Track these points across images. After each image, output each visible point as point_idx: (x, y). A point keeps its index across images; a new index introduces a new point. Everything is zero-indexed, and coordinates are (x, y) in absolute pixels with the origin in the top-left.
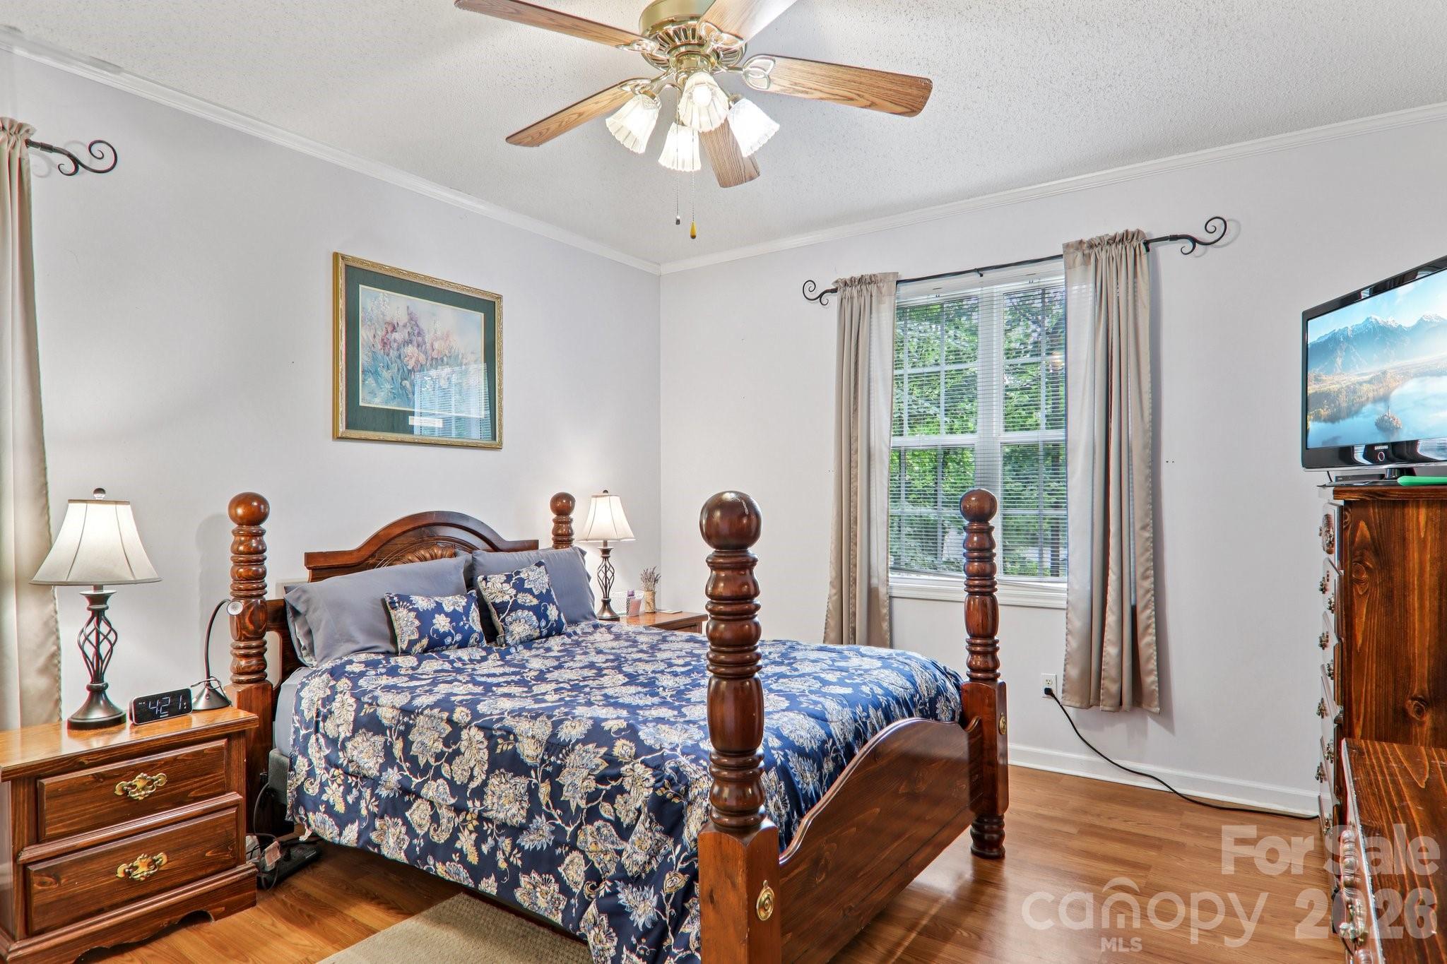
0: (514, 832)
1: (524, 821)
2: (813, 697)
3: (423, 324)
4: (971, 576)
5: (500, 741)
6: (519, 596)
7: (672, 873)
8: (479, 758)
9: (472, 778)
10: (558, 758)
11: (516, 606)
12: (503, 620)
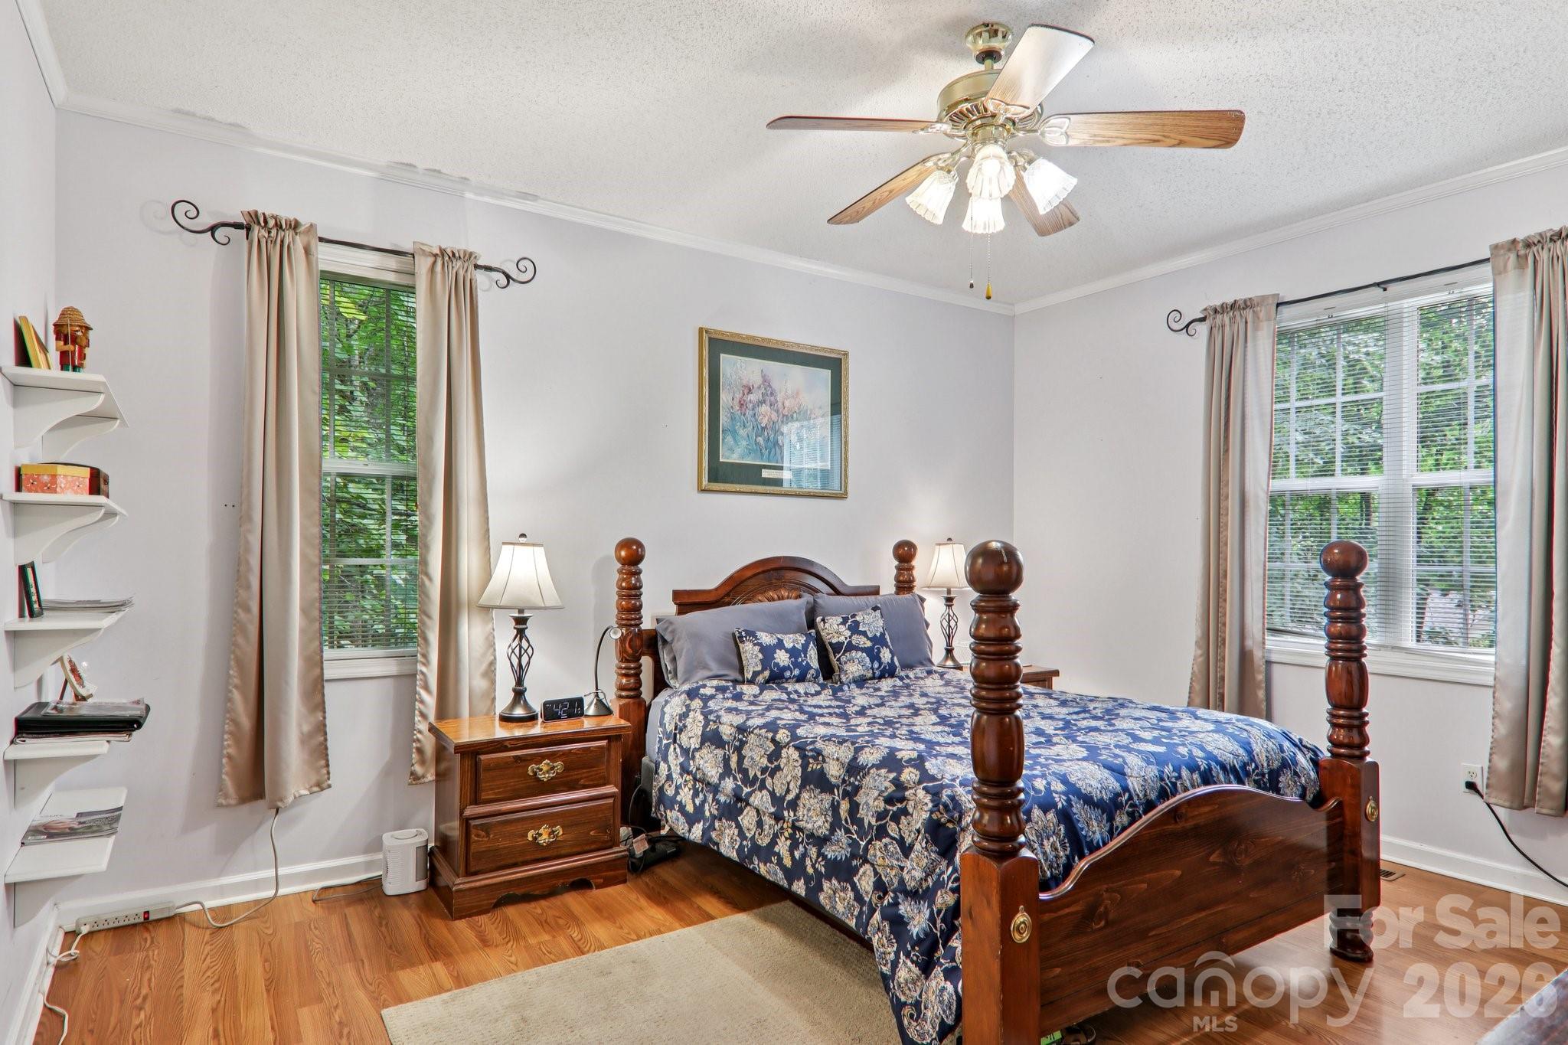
0: (821, 841)
1: (827, 833)
2: (1117, 751)
3: (775, 385)
4: (1332, 637)
5: (811, 761)
6: (854, 637)
7: (943, 891)
8: (794, 775)
9: (788, 791)
10: (856, 779)
11: (851, 647)
12: (839, 660)
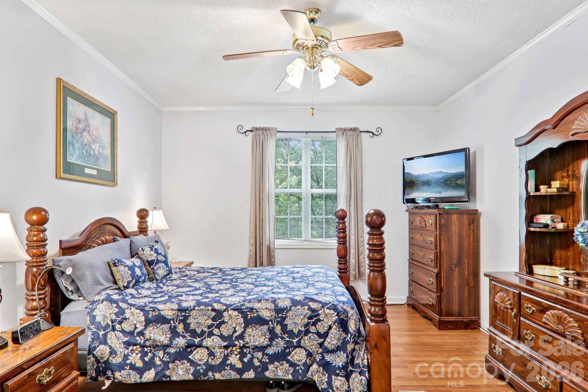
0: (262, 349)
1: (269, 343)
4: (339, 238)
5: (248, 313)
6: (158, 256)
7: (350, 344)
9: (235, 331)
11: (158, 262)
12: (153, 269)
